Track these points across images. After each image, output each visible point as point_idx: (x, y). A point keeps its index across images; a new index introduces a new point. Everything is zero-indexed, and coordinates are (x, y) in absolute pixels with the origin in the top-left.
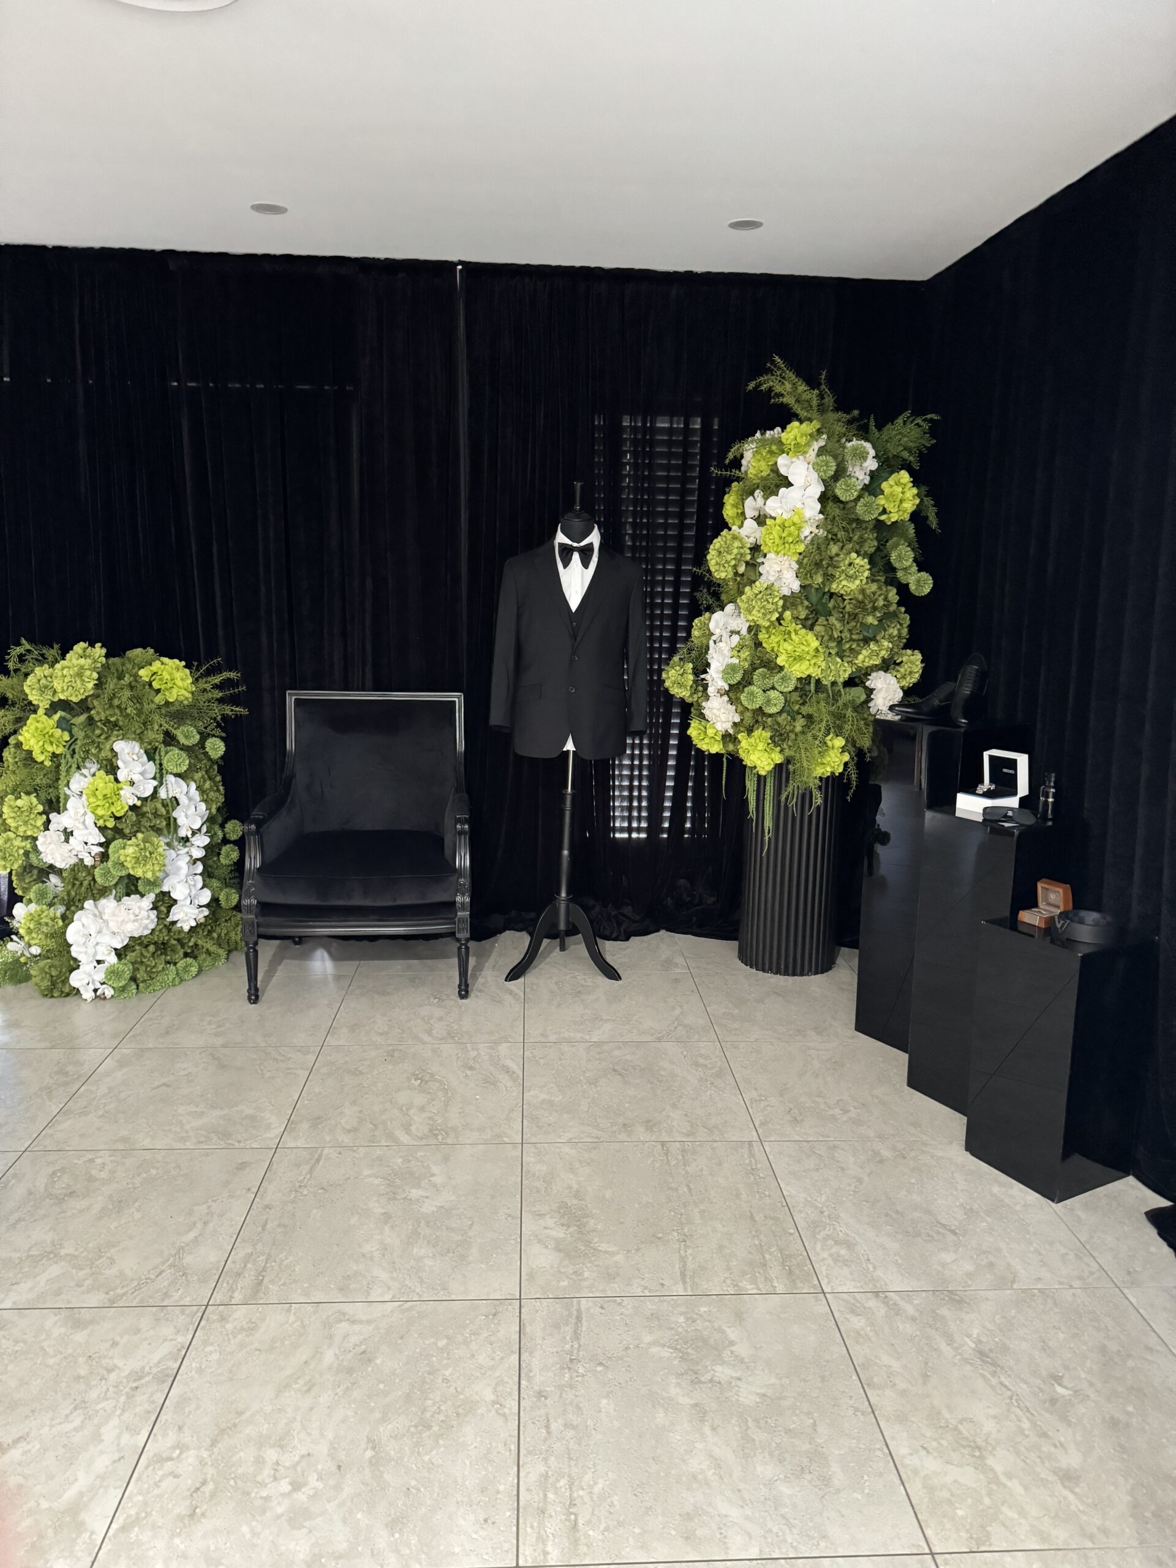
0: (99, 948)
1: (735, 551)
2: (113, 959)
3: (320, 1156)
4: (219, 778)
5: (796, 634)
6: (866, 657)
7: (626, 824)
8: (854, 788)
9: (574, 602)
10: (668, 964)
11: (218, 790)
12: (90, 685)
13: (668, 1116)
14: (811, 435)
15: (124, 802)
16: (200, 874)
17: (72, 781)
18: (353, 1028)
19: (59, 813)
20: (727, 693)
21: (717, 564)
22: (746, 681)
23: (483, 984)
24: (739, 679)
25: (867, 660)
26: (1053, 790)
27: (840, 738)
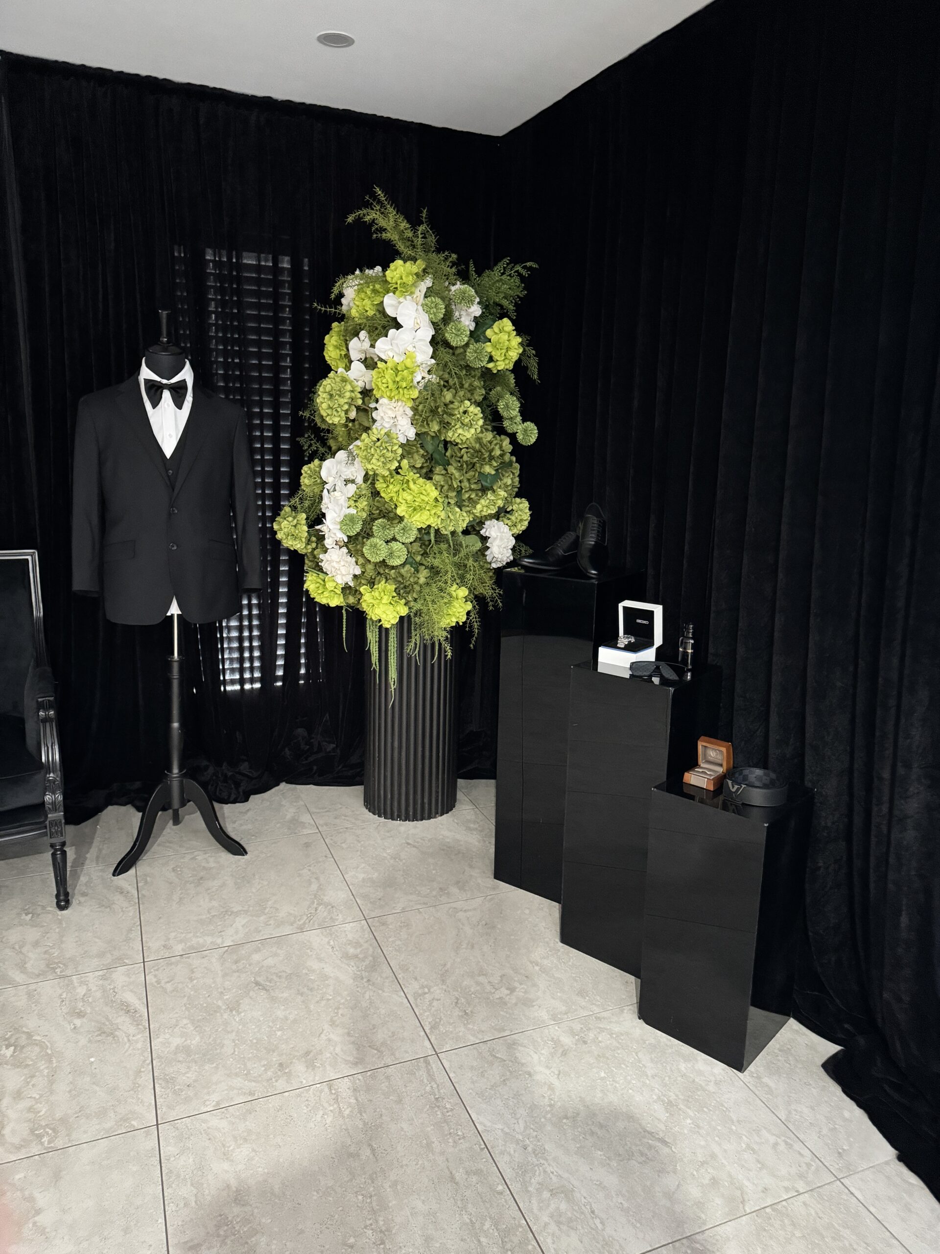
1: (348, 394)
5: (415, 483)
6: (485, 506)
7: (237, 676)
8: (476, 635)
9: (168, 447)
14: (417, 274)
20: (346, 545)
21: (330, 408)
22: (366, 533)
23: (86, 885)
24: (358, 530)
25: (485, 509)
26: (692, 641)
27: (463, 588)
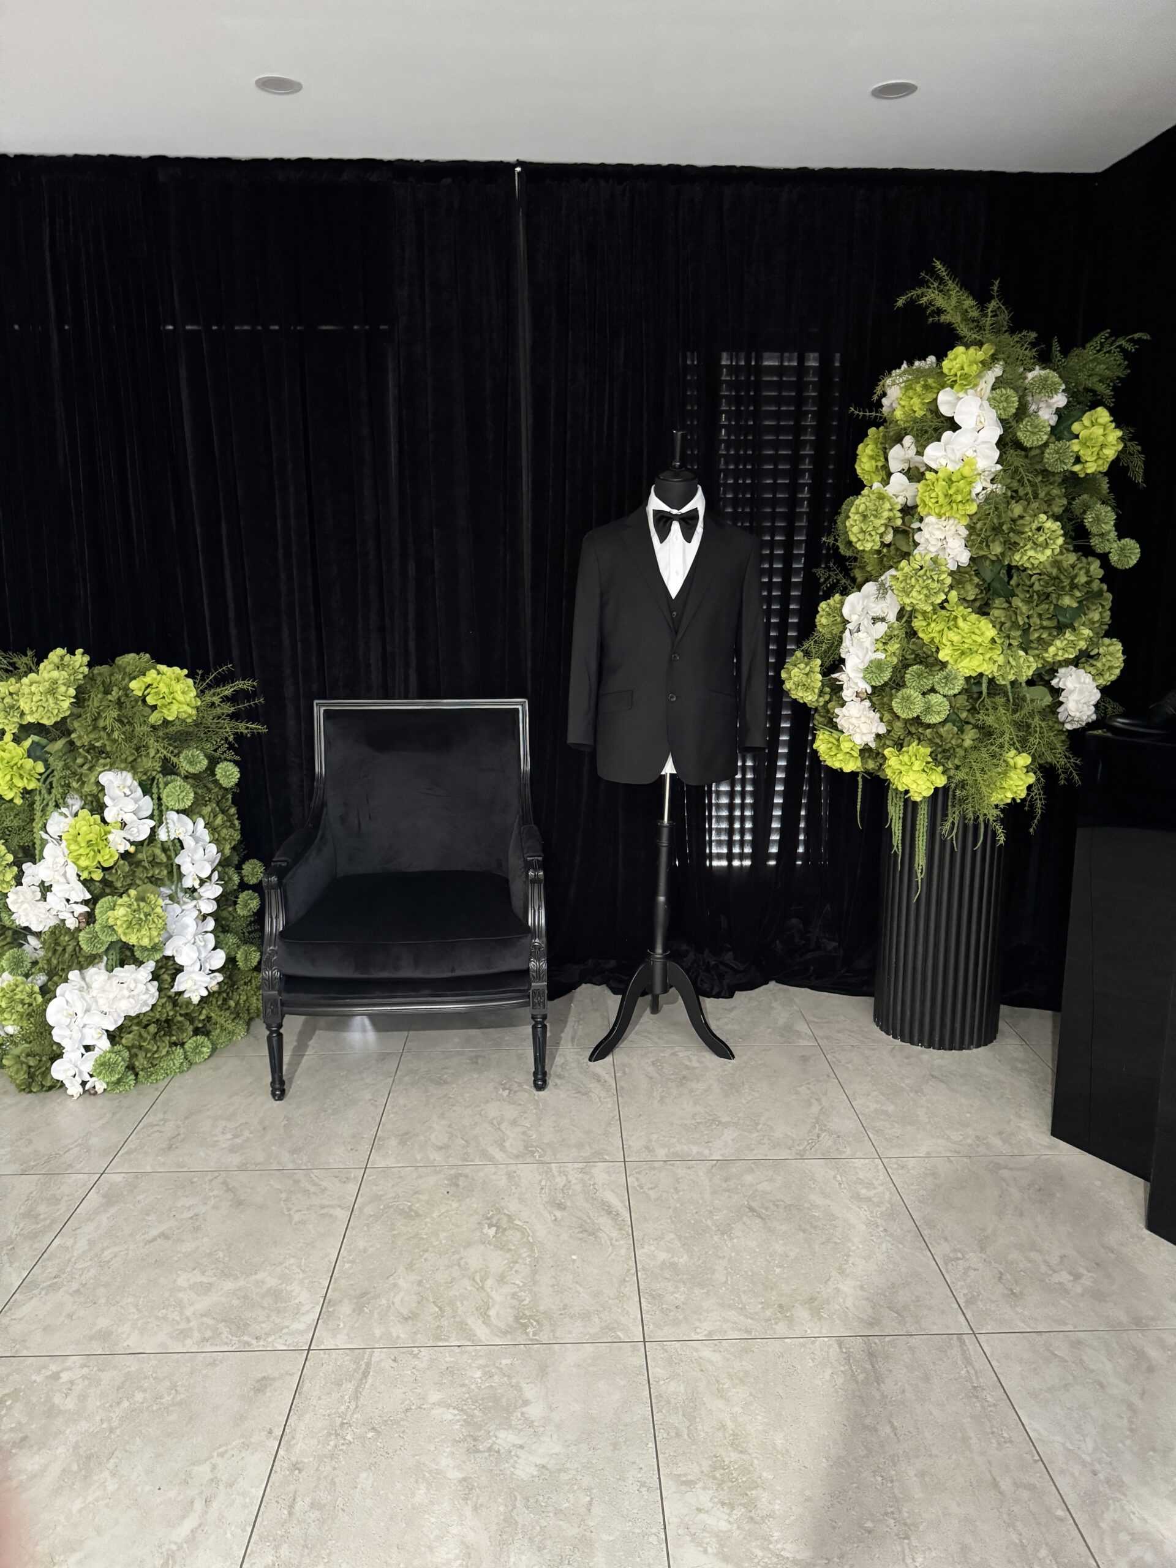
0: (85, 1030)
1: (886, 514)
2: (104, 1044)
3: (368, 1364)
4: (233, 810)
5: (965, 620)
6: (1058, 649)
8: (1038, 817)
9: (674, 585)
10: (788, 1032)
11: (232, 826)
12: (66, 704)
14: (983, 362)
15: (113, 849)
16: (211, 932)
17: (49, 822)
18: (405, 1138)
19: (35, 863)
20: (869, 697)
21: (862, 531)
22: (897, 683)
23: (561, 1066)
24: (886, 679)
25: (1060, 653)
27: (1024, 754)
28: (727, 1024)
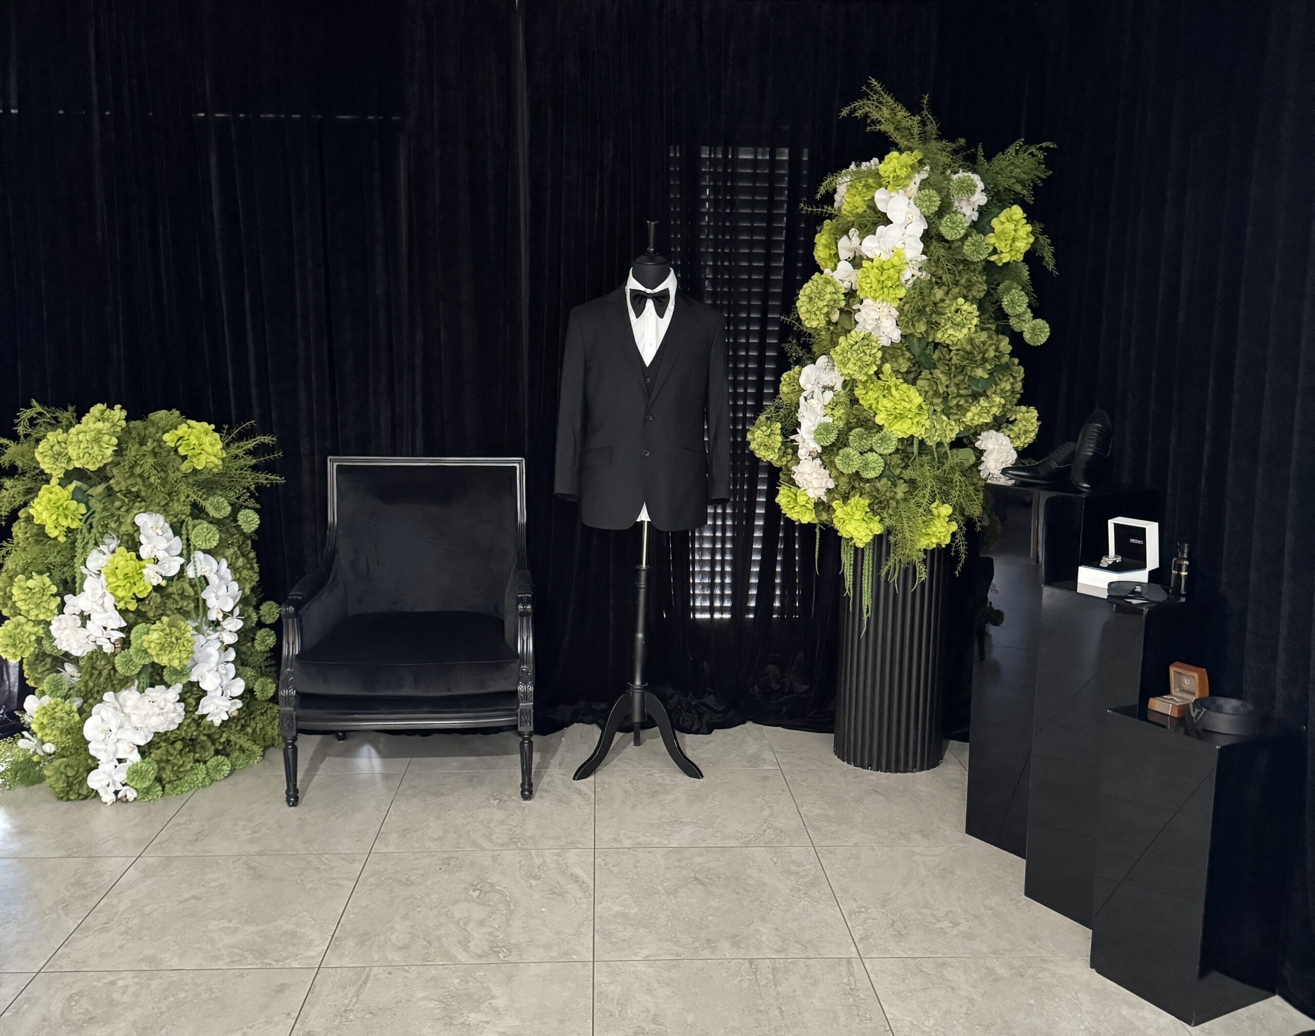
0: (120, 745)
1: (828, 297)
2: (136, 757)
3: (368, 976)
4: (252, 555)
5: (897, 389)
6: (975, 415)
7: (707, 604)
8: (963, 561)
9: (648, 355)
10: (755, 760)
11: (252, 568)
12: (109, 452)
13: (757, 930)
14: (912, 167)
15: (147, 582)
16: (232, 662)
17: (89, 558)
18: (404, 833)
19: (75, 595)
20: (820, 456)
21: (808, 311)
22: (841, 442)
23: (548, 783)
24: (833, 440)
25: (976, 418)
26: (1186, 563)
27: (946, 505)
28: (701, 753)
